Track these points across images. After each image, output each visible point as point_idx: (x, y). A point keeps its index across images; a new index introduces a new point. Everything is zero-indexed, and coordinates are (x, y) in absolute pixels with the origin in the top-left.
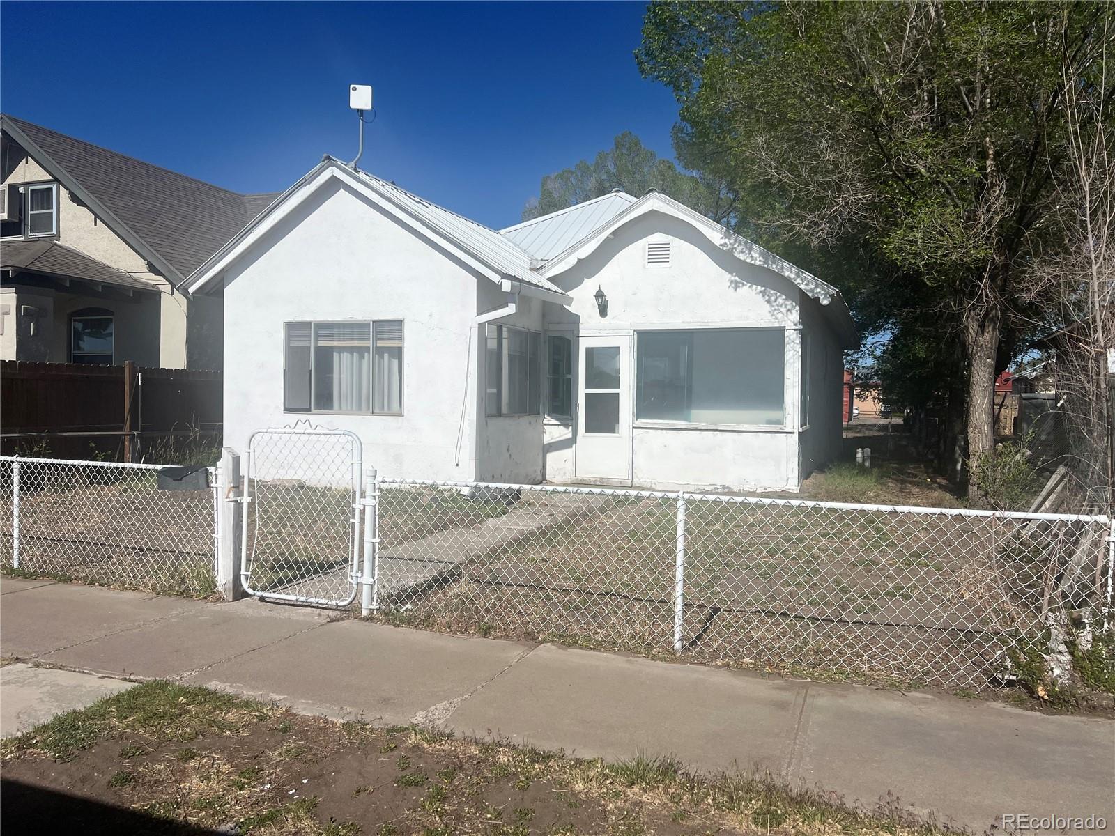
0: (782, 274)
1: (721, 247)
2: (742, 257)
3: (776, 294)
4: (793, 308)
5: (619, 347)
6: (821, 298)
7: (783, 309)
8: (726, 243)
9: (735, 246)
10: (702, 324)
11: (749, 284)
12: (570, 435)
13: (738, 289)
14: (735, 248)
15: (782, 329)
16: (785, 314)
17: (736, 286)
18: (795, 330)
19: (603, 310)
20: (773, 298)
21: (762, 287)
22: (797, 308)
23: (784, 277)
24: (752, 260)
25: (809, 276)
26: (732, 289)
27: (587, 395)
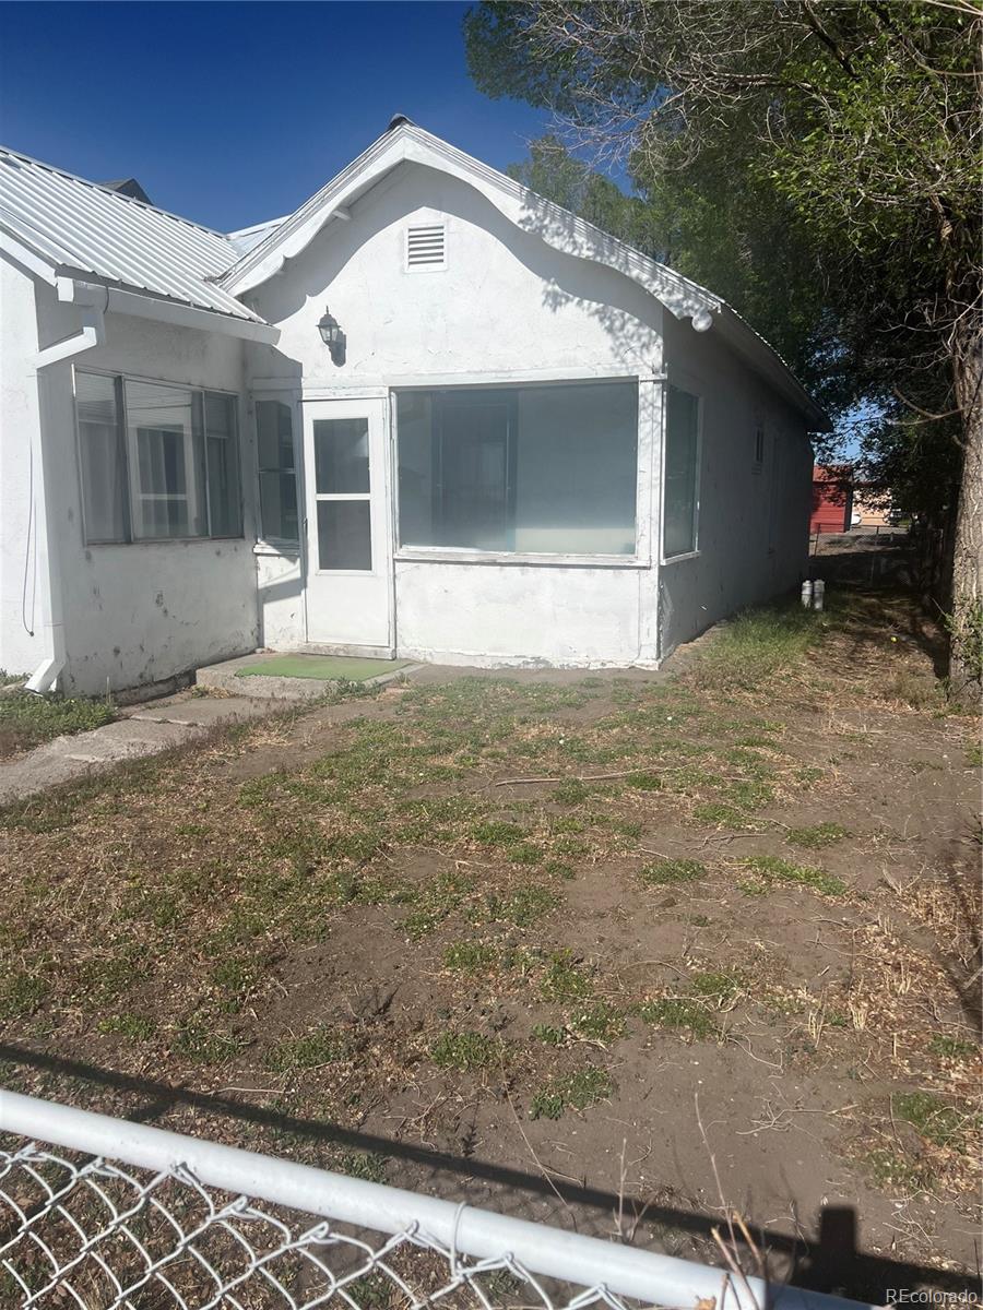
0: (627, 274)
1: (521, 226)
2: (557, 243)
3: (622, 315)
4: (652, 341)
5: (366, 419)
6: (695, 317)
7: (635, 344)
8: (529, 218)
9: (546, 222)
10: (499, 375)
11: (577, 299)
12: (298, 574)
13: (558, 308)
14: (546, 227)
15: (632, 384)
16: (638, 353)
17: (555, 301)
18: (655, 382)
19: (338, 352)
20: (617, 324)
21: (599, 303)
22: (660, 341)
23: (630, 279)
24: (574, 249)
25: (672, 275)
26: (548, 309)
27: (319, 503)
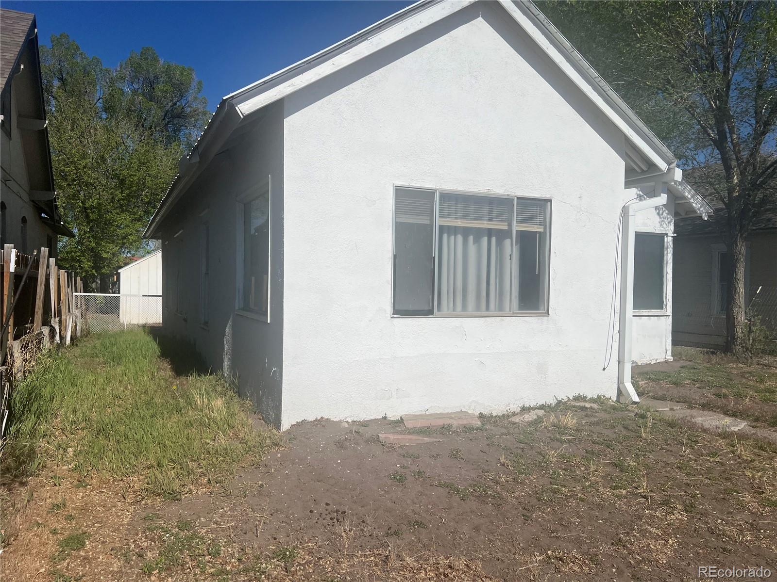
3: (662, 208)
6: (704, 215)
7: (666, 221)
15: (663, 236)
16: (667, 225)
18: (671, 236)
20: (661, 212)
22: (673, 221)
25: (700, 197)
